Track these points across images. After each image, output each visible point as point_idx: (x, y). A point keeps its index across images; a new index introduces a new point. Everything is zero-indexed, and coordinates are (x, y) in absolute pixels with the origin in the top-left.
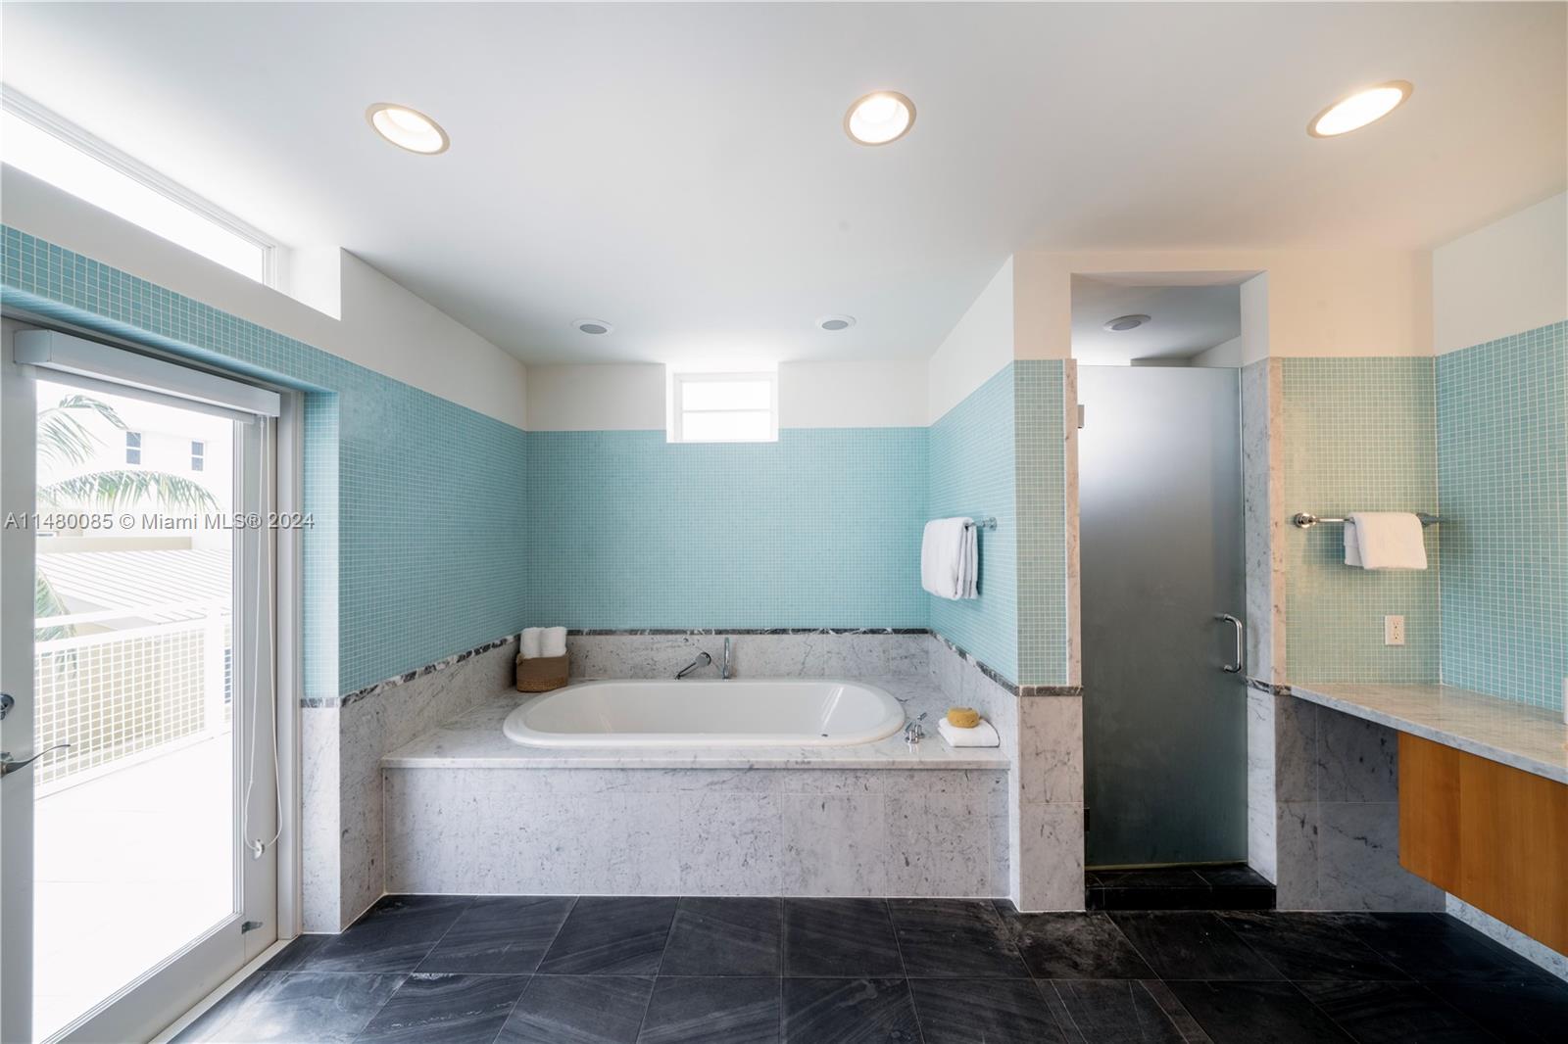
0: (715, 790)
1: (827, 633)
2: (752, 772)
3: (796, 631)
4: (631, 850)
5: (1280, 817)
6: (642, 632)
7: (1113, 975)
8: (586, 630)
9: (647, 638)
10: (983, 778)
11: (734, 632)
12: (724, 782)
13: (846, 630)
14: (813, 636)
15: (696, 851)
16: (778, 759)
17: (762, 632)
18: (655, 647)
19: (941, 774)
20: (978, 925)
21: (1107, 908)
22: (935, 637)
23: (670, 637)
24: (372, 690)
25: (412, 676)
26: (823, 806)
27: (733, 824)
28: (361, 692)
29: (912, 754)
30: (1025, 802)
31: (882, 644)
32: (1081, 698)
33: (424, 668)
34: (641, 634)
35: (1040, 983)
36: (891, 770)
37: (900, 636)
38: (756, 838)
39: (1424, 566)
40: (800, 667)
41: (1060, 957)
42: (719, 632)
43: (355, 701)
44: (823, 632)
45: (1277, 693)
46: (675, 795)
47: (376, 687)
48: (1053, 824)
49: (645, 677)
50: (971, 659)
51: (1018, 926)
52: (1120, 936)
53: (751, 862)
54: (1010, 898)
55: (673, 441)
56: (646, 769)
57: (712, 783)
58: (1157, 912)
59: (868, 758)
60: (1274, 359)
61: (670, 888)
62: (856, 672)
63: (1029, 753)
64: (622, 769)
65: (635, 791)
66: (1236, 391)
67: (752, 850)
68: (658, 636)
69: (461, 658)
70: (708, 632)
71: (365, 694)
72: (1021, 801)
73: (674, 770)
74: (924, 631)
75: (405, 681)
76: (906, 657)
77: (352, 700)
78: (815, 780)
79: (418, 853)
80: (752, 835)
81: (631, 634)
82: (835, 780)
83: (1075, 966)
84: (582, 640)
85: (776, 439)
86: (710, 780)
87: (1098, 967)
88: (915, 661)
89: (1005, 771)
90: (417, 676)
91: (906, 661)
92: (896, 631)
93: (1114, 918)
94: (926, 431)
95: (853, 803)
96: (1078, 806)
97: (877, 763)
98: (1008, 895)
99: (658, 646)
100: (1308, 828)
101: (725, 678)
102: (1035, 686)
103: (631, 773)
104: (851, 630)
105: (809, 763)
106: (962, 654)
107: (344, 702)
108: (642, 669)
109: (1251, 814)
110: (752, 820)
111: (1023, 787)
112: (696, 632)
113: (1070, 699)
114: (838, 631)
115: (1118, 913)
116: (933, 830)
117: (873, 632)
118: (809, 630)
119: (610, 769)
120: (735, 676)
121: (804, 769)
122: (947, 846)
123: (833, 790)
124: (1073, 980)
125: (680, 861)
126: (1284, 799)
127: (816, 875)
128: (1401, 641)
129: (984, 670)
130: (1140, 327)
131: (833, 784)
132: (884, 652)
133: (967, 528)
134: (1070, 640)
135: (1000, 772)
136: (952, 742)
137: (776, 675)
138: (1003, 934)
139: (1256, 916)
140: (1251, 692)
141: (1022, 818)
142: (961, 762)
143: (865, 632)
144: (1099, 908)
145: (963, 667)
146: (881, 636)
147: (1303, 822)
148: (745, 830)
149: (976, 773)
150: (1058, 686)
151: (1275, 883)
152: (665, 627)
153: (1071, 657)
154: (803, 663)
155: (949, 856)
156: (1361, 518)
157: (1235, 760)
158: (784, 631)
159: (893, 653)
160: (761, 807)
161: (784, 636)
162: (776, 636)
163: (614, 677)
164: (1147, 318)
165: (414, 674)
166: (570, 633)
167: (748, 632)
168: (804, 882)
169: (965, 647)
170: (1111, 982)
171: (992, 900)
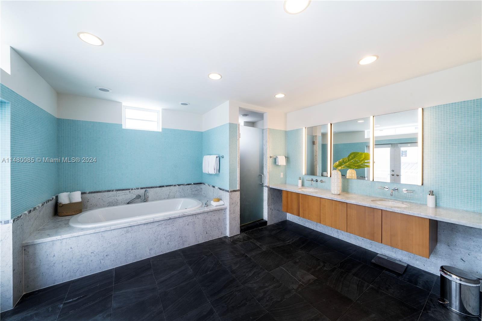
0: (160, 227)
1: (176, 186)
2: (170, 220)
3: (167, 186)
4: (133, 249)
5: (268, 209)
6: (113, 191)
7: (246, 240)
8: (88, 192)
9: (115, 192)
10: (222, 211)
11: (147, 188)
12: (162, 224)
13: (181, 185)
14: (172, 187)
15: (154, 244)
16: (177, 215)
17: (156, 187)
18: (117, 195)
19: (214, 212)
20: (222, 241)
21: (244, 232)
22: (205, 184)
23: (124, 191)
24: (21, 216)
25: (30, 212)
26: (188, 225)
27: (165, 234)
28: (18, 217)
29: (206, 209)
30: (230, 214)
31: (190, 188)
32: (240, 192)
33: (33, 208)
34: (112, 191)
35: (235, 245)
36: (203, 213)
37: (195, 185)
38: (171, 236)
39: (285, 164)
40: (168, 196)
41: (238, 241)
42: (142, 188)
43: (16, 221)
44: (175, 186)
45: (268, 187)
46: (147, 231)
47: (21, 215)
48: (235, 218)
49: (114, 205)
50: (216, 188)
51: (229, 239)
52: (246, 235)
53: (169, 243)
54: (227, 235)
55: (124, 128)
56: (138, 225)
57: (158, 225)
58: (251, 230)
59: (199, 211)
60: (268, 128)
61: (146, 256)
62: (184, 196)
63: (231, 204)
64: (130, 227)
65: (135, 232)
66: (263, 133)
67: (170, 240)
68: (119, 192)
69: (43, 205)
70: (138, 189)
71: (19, 218)
72: (229, 214)
73: (147, 223)
74: (201, 183)
75: (29, 213)
76: (197, 190)
77: (16, 220)
78: (186, 219)
79: (42, 273)
80: (170, 236)
81: (108, 192)
82: (191, 218)
83: (240, 241)
84: (87, 196)
85: (161, 131)
86: (158, 224)
87: (244, 240)
88: (199, 191)
89: (226, 209)
90: (32, 211)
91: (197, 191)
92: (194, 184)
93: (245, 233)
94: (202, 133)
95: (195, 222)
96: (239, 213)
97: (201, 212)
98: (226, 235)
99: (119, 195)
100: (271, 210)
101: (144, 202)
102: (232, 190)
103: (133, 227)
104: (183, 184)
105: (185, 215)
106: (214, 187)
107: (14, 221)
108: (112, 203)
109: (264, 210)
110: (170, 232)
111: (230, 211)
112: (133, 189)
113: (238, 192)
114: (179, 185)
115: (245, 232)
116: (212, 225)
117: (188, 184)
118: (171, 186)
119: (126, 227)
120: (147, 201)
121: (184, 216)
122: (215, 227)
123: (190, 220)
124: (240, 243)
125: (149, 248)
126: (268, 206)
127: (186, 241)
128: (282, 177)
129: (220, 189)
130: (247, 116)
131: (190, 219)
132: (191, 190)
133: (217, 157)
134: (238, 180)
135: (225, 209)
136: (215, 205)
137: (160, 199)
138: (227, 241)
139: (265, 227)
140: (264, 188)
141: (230, 217)
142: (218, 209)
143: (186, 185)
144: (242, 232)
145: (214, 190)
146: (190, 186)
147: (271, 209)
148: (168, 235)
149: (220, 210)
150: (236, 190)
151: (267, 220)
152: (122, 188)
153: (238, 183)
154: (169, 195)
155: (215, 229)
156: (278, 156)
157: (262, 200)
158: (163, 186)
159: (193, 190)
160: (172, 228)
161: (163, 188)
162: (161, 188)
163: (101, 207)
164: (248, 115)
165: (31, 211)
166: (82, 193)
167: (152, 187)
168: (183, 244)
169: (214, 185)
170: (246, 241)
171: (224, 237)
